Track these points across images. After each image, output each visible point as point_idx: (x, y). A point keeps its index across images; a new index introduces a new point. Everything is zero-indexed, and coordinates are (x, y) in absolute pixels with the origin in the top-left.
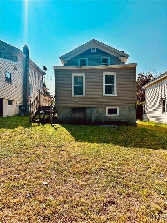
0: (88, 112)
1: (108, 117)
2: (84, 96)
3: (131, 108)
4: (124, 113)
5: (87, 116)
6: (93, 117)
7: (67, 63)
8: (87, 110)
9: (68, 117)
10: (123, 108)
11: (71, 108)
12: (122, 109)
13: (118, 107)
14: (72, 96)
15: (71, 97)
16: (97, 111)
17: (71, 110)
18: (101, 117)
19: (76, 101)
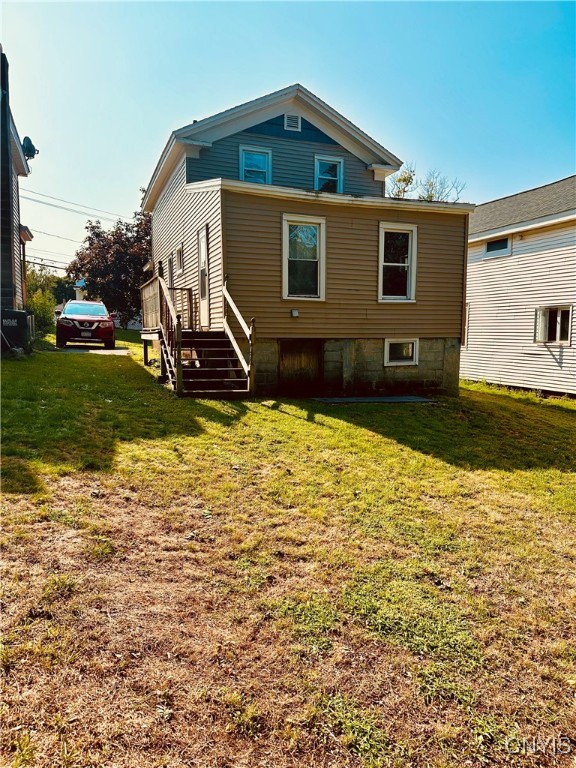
0: (331, 355)
1: (387, 369)
2: (323, 298)
3: (449, 343)
4: (431, 357)
5: (330, 366)
6: (345, 369)
7: (198, 157)
8: (328, 346)
9: (267, 371)
10: (429, 343)
11: (278, 339)
12: (427, 344)
13: (418, 340)
14: (281, 297)
15: (279, 300)
16: (358, 350)
17: (275, 347)
18: (368, 370)
19: (296, 314)
